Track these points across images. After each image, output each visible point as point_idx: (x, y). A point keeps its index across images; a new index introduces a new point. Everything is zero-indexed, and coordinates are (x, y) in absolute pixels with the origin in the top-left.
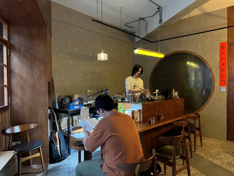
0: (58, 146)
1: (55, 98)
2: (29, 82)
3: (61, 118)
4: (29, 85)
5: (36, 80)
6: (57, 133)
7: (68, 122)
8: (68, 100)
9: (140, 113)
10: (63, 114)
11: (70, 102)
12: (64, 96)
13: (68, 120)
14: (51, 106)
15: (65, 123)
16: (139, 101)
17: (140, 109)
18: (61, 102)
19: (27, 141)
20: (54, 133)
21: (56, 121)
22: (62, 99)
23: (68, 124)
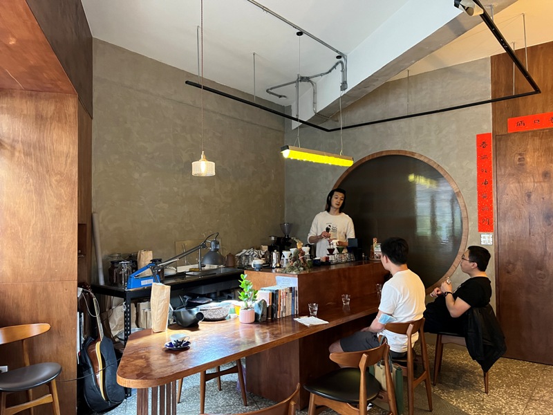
0: (100, 376)
1: (97, 261)
2: (32, 224)
3: (110, 308)
4: (31, 233)
5: (50, 219)
6: (98, 345)
7: (125, 317)
8: (125, 266)
9: (293, 296)
10: (115, 300)
11: (133, 269)
12: (120, 256)
13: (125, 312)
14: (86, 279)
15: (120, 320)
16: (292, 268)
17: (293, 286)
18: (112, 269)
19: (25, 365)
20: (90, 344)
21: (97, 316)
22: (113, 263)
23: (125, 321)
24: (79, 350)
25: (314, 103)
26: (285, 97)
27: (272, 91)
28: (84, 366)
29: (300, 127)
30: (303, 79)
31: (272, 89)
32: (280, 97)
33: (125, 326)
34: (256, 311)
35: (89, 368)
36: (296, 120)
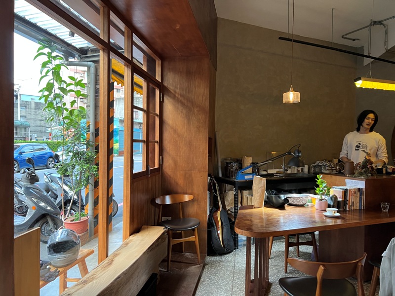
0: (220, 232)
1: (218, 162)
2: (184, 137)
3: (225, 192)
4: (184, 142)
5: (194, 134)
6: (219, 213)
7: (235, 198)
8: (235, 165)
9: (361, 195)
10: (228, 186)
11: (239, 168)
12: (231, 159)
13: (235, 195)
14: (212, 172)
15: (231, 200)
16: (361, 174)
17: (361, 187)
18: (226, 167)
19: (180, 218)
20: (214, 212)
21: (218, 195)
22: (227, 163)
23: (235, 201)
24: (208, 214)
25: (385, 42)
26: (358, 40)
27: (347, 36)
28: (211, 224)
29: (372, 62)
30: (375, 23)
31: (346, 35)
32: (354, 40)
33: (235, 204)
34: (328, 203)
35: (214, 226)
36: (369, 57)
